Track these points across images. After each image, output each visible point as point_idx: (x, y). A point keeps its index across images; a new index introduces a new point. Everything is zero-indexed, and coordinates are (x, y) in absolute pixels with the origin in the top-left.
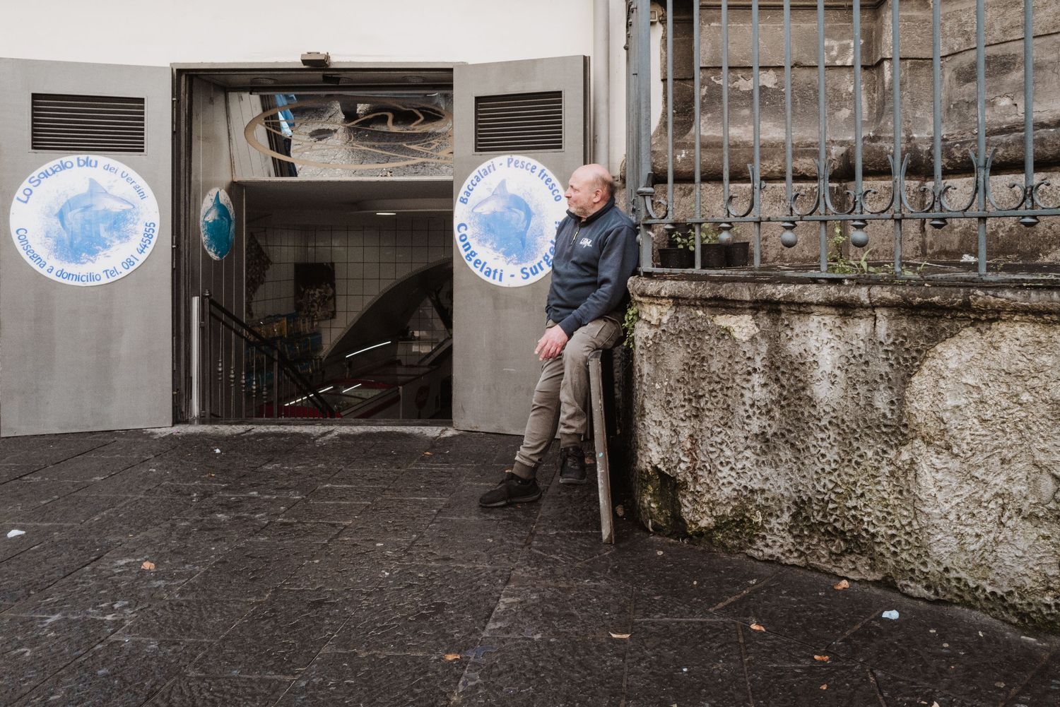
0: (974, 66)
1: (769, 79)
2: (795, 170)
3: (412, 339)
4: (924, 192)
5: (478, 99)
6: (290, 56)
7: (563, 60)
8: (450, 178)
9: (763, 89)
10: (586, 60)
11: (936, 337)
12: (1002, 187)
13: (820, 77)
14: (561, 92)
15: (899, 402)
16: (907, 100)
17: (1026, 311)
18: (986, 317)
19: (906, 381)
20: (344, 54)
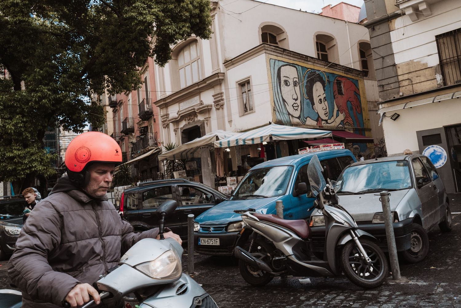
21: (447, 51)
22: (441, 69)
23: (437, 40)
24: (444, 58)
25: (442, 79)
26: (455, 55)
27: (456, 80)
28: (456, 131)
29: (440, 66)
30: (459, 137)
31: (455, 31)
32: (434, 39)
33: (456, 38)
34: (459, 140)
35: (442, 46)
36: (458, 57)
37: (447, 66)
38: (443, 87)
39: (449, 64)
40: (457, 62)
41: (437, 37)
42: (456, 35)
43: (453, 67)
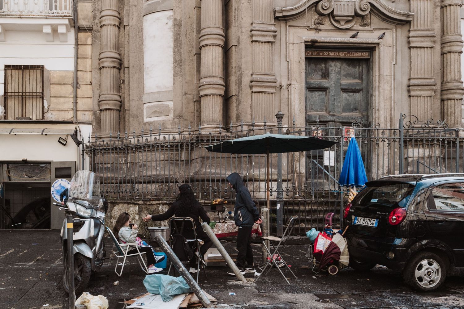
0: (141, 165)
1: (109, 165)
2: (112, 182)
3: (27, 223)
4: (132, 186)
5: (56, 168)
6: (19, 159)
7: (72, 162)
8: (50, 181)
9: (108, 167)
10: (76, 162)
11: (114, 206)
12: (145, 185)
13: (118, 165)
14: (71, 168)
15: (111, 214)
16: (132, 170)
17: (121, 203)
18: (118, 204)
19: (111, 212)
20: (30, 159)
21: (13, 84)
22: (4, 101)
23: (5, 70)
24: (9, 90)
25: (3, 112)
26: (20, 91)
27: (16, 116)
28: (8, 168)
29: (3, 98)
30: (9, 174)
31: (24, 66)
32: (3, 68)
33: (25, 74)
34: (9, 177)
35: (10, 77)
36: (22, 93)
37: (10, 100)
38: (3, 120)
39: (13, 99)
40: (20, 99)
41: (6, 66)
42: (25, 71)
43: (16, 102)
